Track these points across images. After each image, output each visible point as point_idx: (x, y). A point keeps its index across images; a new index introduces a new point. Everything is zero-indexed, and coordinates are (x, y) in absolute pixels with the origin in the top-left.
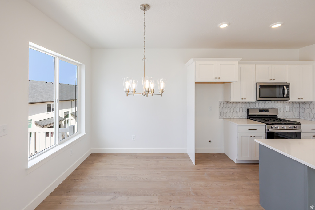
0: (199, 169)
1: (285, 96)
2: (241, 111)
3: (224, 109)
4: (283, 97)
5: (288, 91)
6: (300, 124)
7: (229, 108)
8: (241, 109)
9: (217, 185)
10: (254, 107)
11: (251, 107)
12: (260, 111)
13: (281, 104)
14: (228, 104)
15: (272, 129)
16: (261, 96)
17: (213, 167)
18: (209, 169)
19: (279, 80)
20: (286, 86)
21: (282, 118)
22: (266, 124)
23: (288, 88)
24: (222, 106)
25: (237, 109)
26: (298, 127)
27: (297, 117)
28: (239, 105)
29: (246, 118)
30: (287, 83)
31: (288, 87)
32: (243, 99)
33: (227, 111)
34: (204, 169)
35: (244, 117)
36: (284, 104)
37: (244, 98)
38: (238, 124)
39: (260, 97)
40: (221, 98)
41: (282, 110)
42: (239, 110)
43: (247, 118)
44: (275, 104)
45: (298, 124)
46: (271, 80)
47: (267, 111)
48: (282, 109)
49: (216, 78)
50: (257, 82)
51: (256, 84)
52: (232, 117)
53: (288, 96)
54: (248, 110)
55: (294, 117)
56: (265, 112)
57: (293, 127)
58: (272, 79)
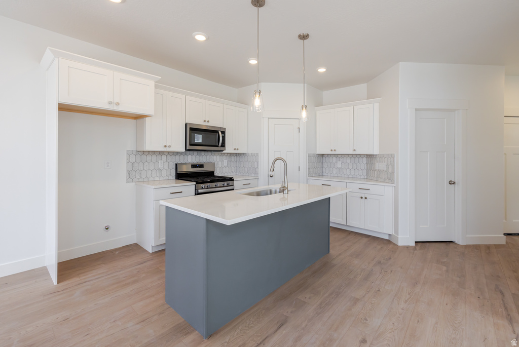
0: (64, 290)
1: (220, 145)
2: (166, 167)
3: (136, 164)
4: (218, 146)
5: (224, 138)
6: (233, 180)
7: (146, 164)
8: (166, 164)
9: (95, 304)
10: (186, 161)
11: (182, 161)
12: (194, 166)
13: (218, 157)
14: (144, 157)
15: (202, 188)
16: (192, 143)
17: (103, 273)
18: (90, 281)
19: (214, 122)
20: (221, 132)
21: (220, 175)
22: (195, 183)
23: (223, 135)
24: (133, 159)
25: (160, 165)
26: (230, 183)
27: (234, 174)
28: (164, 157)
29: (174, 178)
30: (223, 128)
31: (223, 133)
32: (165, 146)
33: (142, 168)
34: (79, 284)
35: (170, 178)
36: (222, 157)
37: (167, 145)
38: (154, 187)
39: (190, 145)
40: (131, 146)
41: (220, 165)
42: (162, 166)
43: (176, 179)
44: (212, 156)
45: (231, 179)
46: (205, 121)
47: (201, 166)
48: (220, 163)
49: (110, 103)
50: (187, 122)
51: (186, 124)
52: (151, 179)
53: (223, 145)
54: (176, 165)
55: (232, 174)
56: (200, 167)
57: (226, 183)
58: (207, 121)
